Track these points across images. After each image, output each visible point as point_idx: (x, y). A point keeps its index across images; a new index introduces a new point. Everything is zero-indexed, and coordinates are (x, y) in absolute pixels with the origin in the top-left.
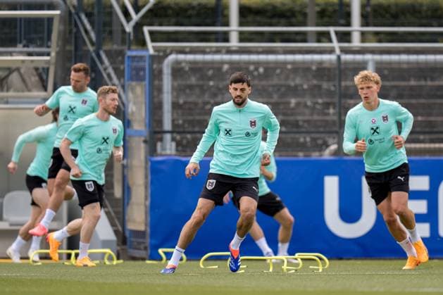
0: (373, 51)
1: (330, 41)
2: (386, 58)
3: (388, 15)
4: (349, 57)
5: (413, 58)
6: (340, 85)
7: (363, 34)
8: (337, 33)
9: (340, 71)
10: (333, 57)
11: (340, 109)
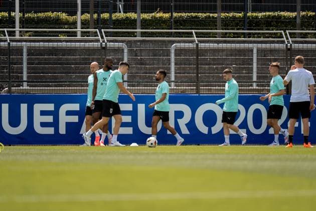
0: (26, 41)
1: (5, 36)
2: (33, 44)
3: (33, 23)
4: (14, 44)
5: (46, 44)
6: (10, 58)
7: (20, 32)
8: (7, 31)
9: (10, 50)
10: (6, 43)
11: (9, 70)
